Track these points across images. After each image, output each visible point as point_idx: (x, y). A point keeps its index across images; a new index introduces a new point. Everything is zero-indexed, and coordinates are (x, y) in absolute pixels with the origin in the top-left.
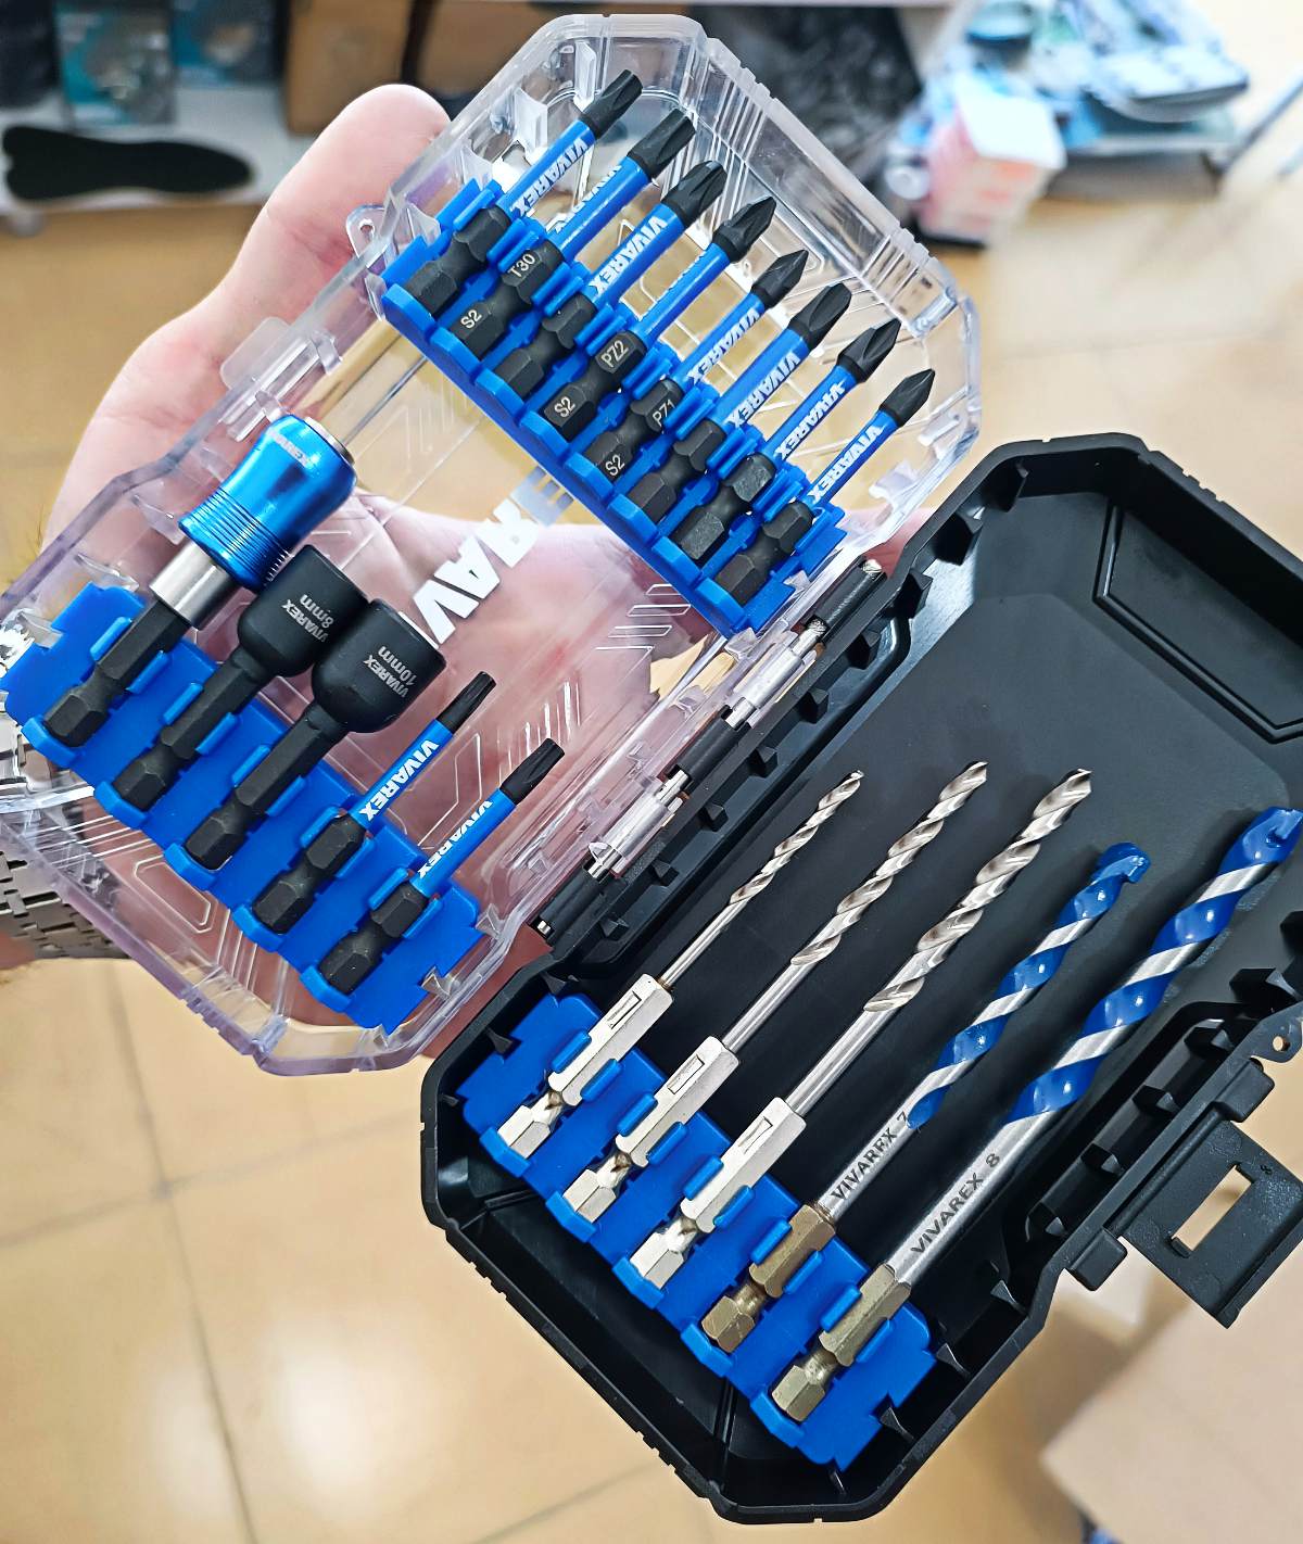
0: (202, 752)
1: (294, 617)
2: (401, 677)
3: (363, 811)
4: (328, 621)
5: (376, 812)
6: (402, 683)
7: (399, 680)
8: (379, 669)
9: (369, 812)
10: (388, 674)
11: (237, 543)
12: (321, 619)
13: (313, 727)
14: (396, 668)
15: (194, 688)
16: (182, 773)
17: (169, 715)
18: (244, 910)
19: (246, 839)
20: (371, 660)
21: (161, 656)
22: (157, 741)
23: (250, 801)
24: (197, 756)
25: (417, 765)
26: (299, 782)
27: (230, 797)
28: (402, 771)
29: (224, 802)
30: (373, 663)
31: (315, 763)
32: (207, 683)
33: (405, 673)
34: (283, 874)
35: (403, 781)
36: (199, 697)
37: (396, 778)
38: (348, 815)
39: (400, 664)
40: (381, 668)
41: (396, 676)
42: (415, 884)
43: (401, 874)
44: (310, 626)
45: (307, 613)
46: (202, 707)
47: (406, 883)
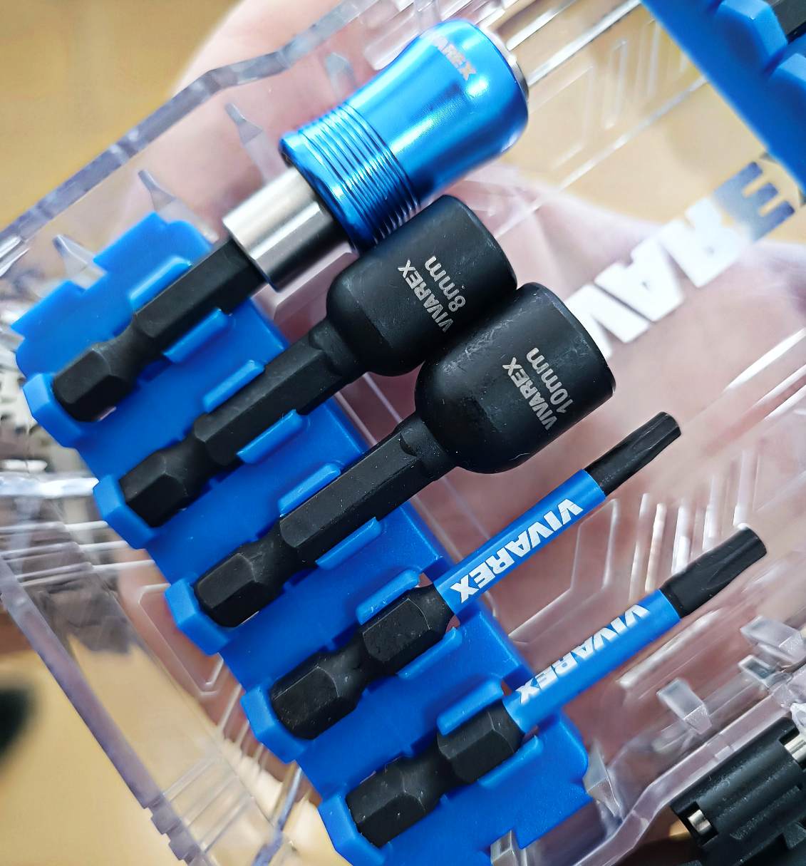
0: (245, 459)
1: (412, 286)
2: (552, 398)
3: (456, 587)
4: (458, 302)
5: (473, 591)
6: (551, 407)
7: (548, 401)
8: (523, 380)
9: (464, 590)
10: (534, 390)
11: (355, 177)
12: (450, 296)
13: (407, 449)
14: (548, 383)
15: (252, 367)
16: (213, 482)
17: (211, 399)
18: (259, 695)
19: (281, 592)
20: (513, 365)
21: (217, 317)
22: (189, 432)
23: (297, 542)
24: (239, 463)
25: (546, 533)
26: (372, 526)
27: (270, 529)
28: (523, 538)
29: (262, 535)
30: (517, 370)
31: (400, 504)
32: (272, 365)
33: (559, 392)
34: (323, 654)
35: (521, 553)
36: (256, 380)
37: (512, 546)
38: (432, 588)
39: (555, 378)
40: (526, 379)
41: (546, 395)
42: (511, 709)
43: (493, 691)
44: (432, 305)
45: (431, 284)
46: (258, 395)
47: (498, 705)
